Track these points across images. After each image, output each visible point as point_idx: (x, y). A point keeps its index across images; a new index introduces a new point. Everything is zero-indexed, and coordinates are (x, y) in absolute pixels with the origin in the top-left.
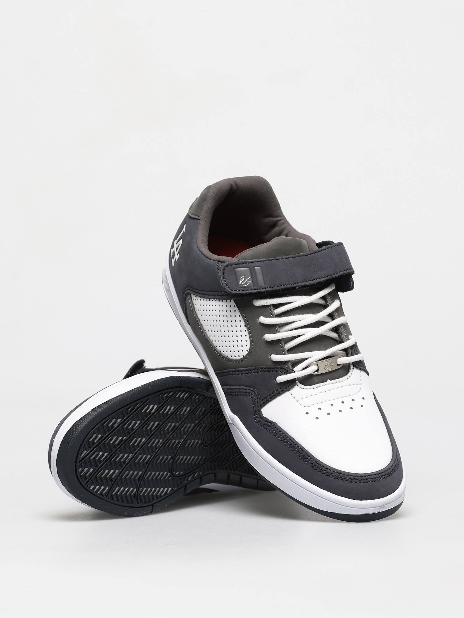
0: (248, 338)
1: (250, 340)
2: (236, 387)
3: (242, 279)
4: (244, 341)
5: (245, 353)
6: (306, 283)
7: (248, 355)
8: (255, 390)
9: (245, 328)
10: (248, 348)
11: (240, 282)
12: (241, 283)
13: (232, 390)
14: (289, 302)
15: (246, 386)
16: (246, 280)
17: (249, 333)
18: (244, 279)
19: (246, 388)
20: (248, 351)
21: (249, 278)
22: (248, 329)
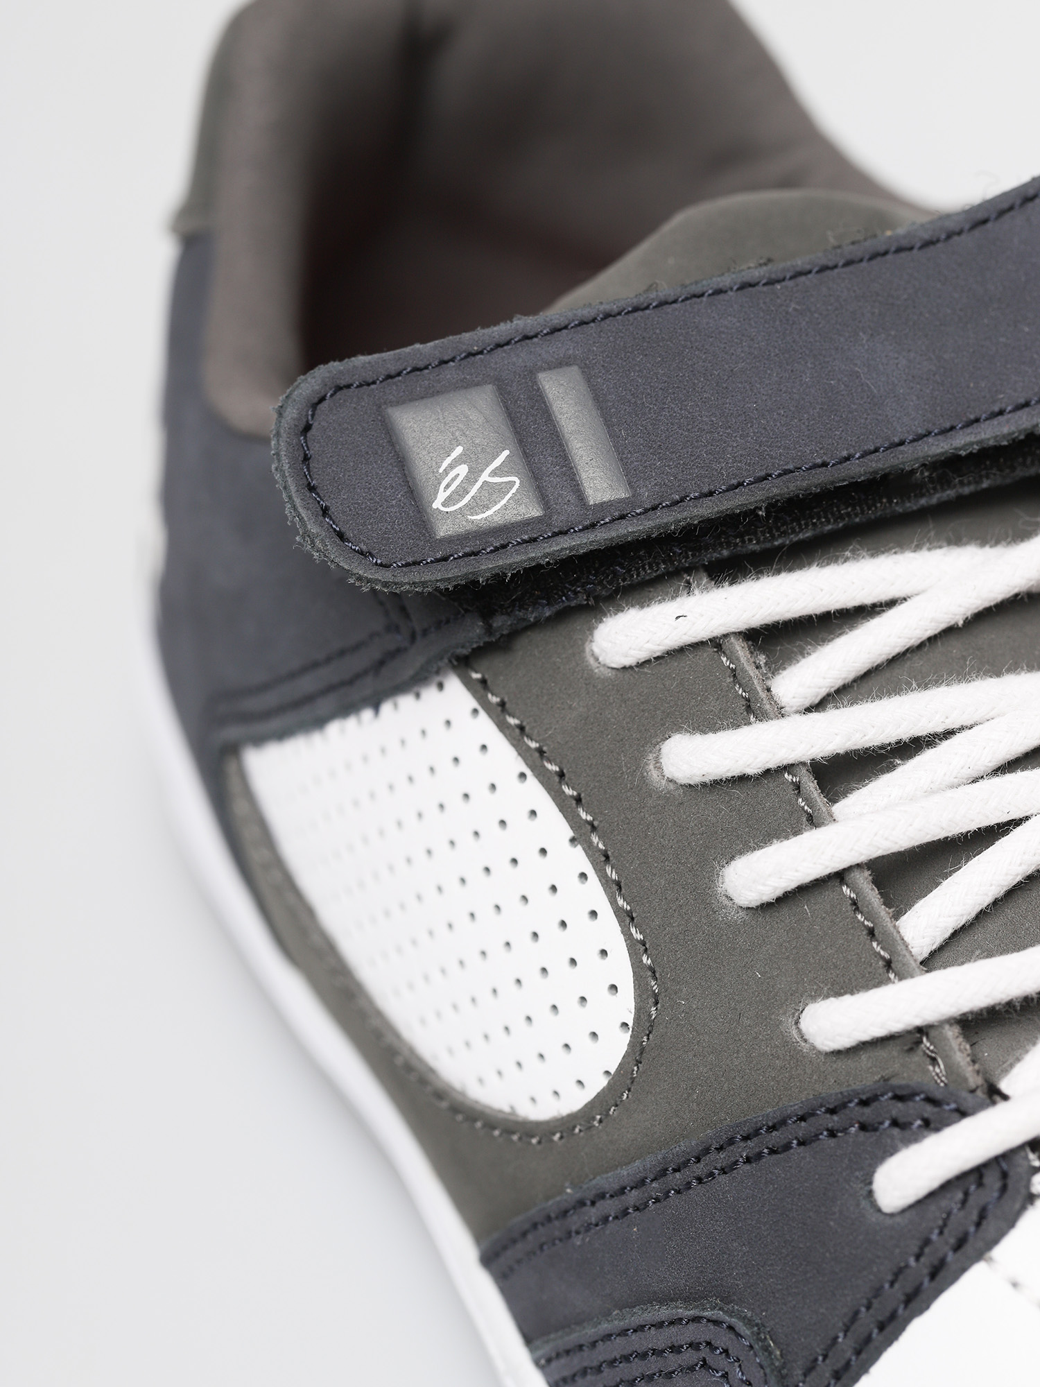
0: (609, 931)
1: (631, 943)
2: (605, 1327)
3: (446, 472)
4: (588, 958)
5: (615, 1048)
6: (963, 441)
7: (637, 1053)
8: (730, 1313)
9: (579, 859)
10: (625, 1006)
11: (442, 496)
12: (444, 505)
13: (586, 1352)
14: (868, 599)
15: (665, 1300)
16: (485, 476)
17: (614, 888)
18: (463, 470)
19: (664, 1313)
20: (631, 1024)
21: (506, 453)
22: (602, 859)
